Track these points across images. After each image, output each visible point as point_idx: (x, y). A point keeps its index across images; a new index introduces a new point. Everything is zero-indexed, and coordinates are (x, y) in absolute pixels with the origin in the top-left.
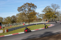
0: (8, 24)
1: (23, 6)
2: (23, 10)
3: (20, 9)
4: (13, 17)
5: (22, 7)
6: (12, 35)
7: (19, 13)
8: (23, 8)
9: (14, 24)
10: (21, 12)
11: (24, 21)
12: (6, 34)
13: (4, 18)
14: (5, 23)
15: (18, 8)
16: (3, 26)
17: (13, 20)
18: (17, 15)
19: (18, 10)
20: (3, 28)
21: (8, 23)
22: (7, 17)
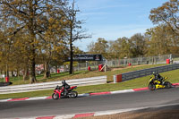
0: (122, 58)
1: (167, 4)
2: (165, 16)
3: (157, 14)
4: (137, 38)
5: (162, 9)
6: (132, 90)
7: (156, 26)
8: (166, 11)
9: (140, 59)
10: (160, 23)
11: (168, 50)
12: (115, 87)
13: (111, 42)
14: (112, 57)
15: (152, 12)
16: (108, 64)
17: (136, 49)
18: (149, 32)
19: (152, 17)
20: (108, 69)
21: (122, 55)
22: (119, 40)
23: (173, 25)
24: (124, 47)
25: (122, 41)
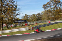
0: (34, 21)
1: (49, 3)
2: (48, 7)
3: (45, 6)
4: (39, 14)
5: (47, 4)
7: (45, 10)
8: (48, 5)
10: (46, 9)
11: (49, 18)
12: (31, 31)
13: (30, 16)
15: (44, 5)
16: (29, 23)
18: (43, 12)
19: (43, 7)
20: (29, 25)
22: (33, 15)
23: (50, 10)
24: (34, 17)
25: (34, 15)
